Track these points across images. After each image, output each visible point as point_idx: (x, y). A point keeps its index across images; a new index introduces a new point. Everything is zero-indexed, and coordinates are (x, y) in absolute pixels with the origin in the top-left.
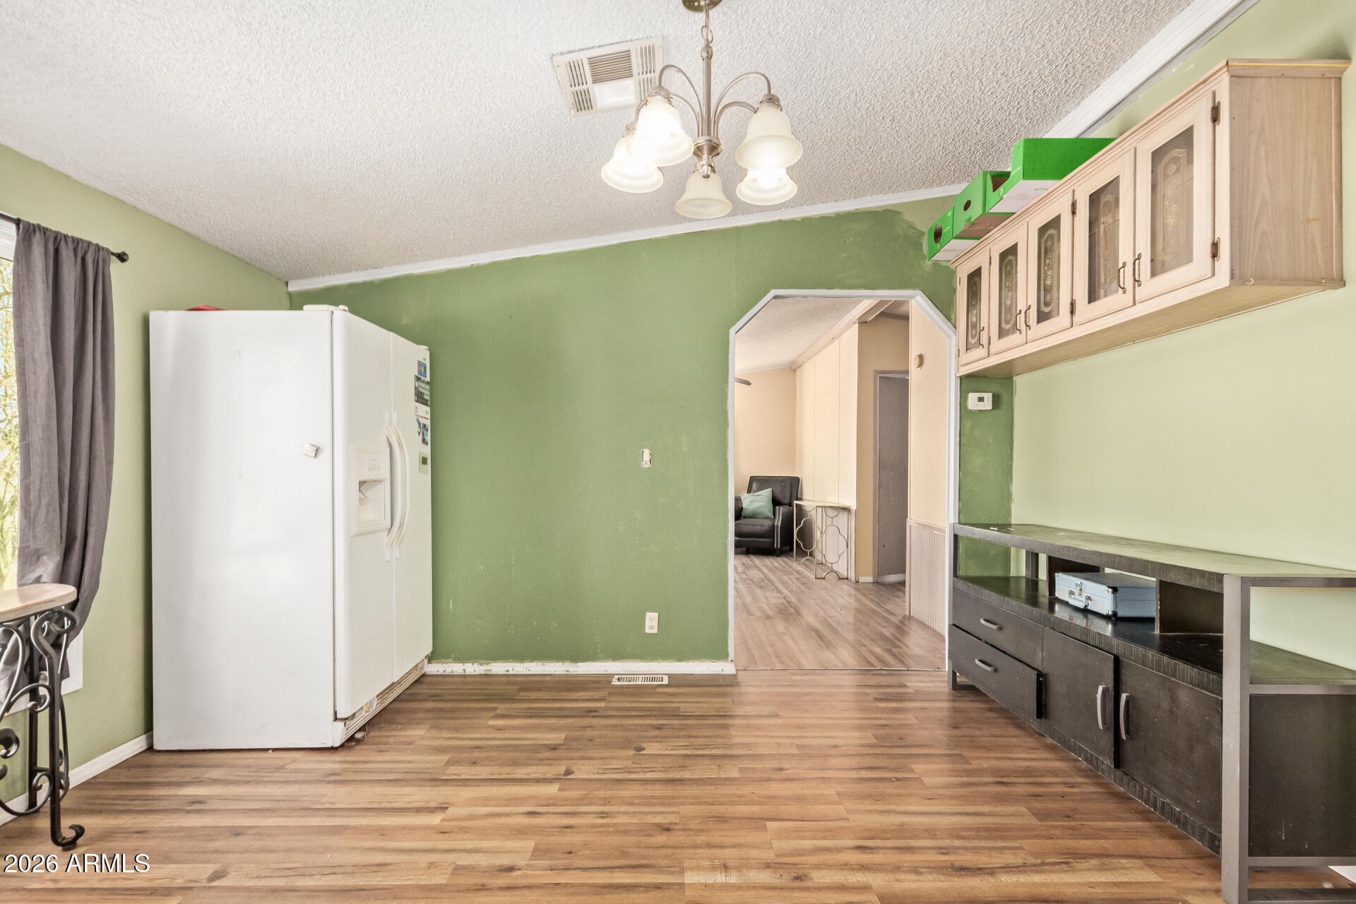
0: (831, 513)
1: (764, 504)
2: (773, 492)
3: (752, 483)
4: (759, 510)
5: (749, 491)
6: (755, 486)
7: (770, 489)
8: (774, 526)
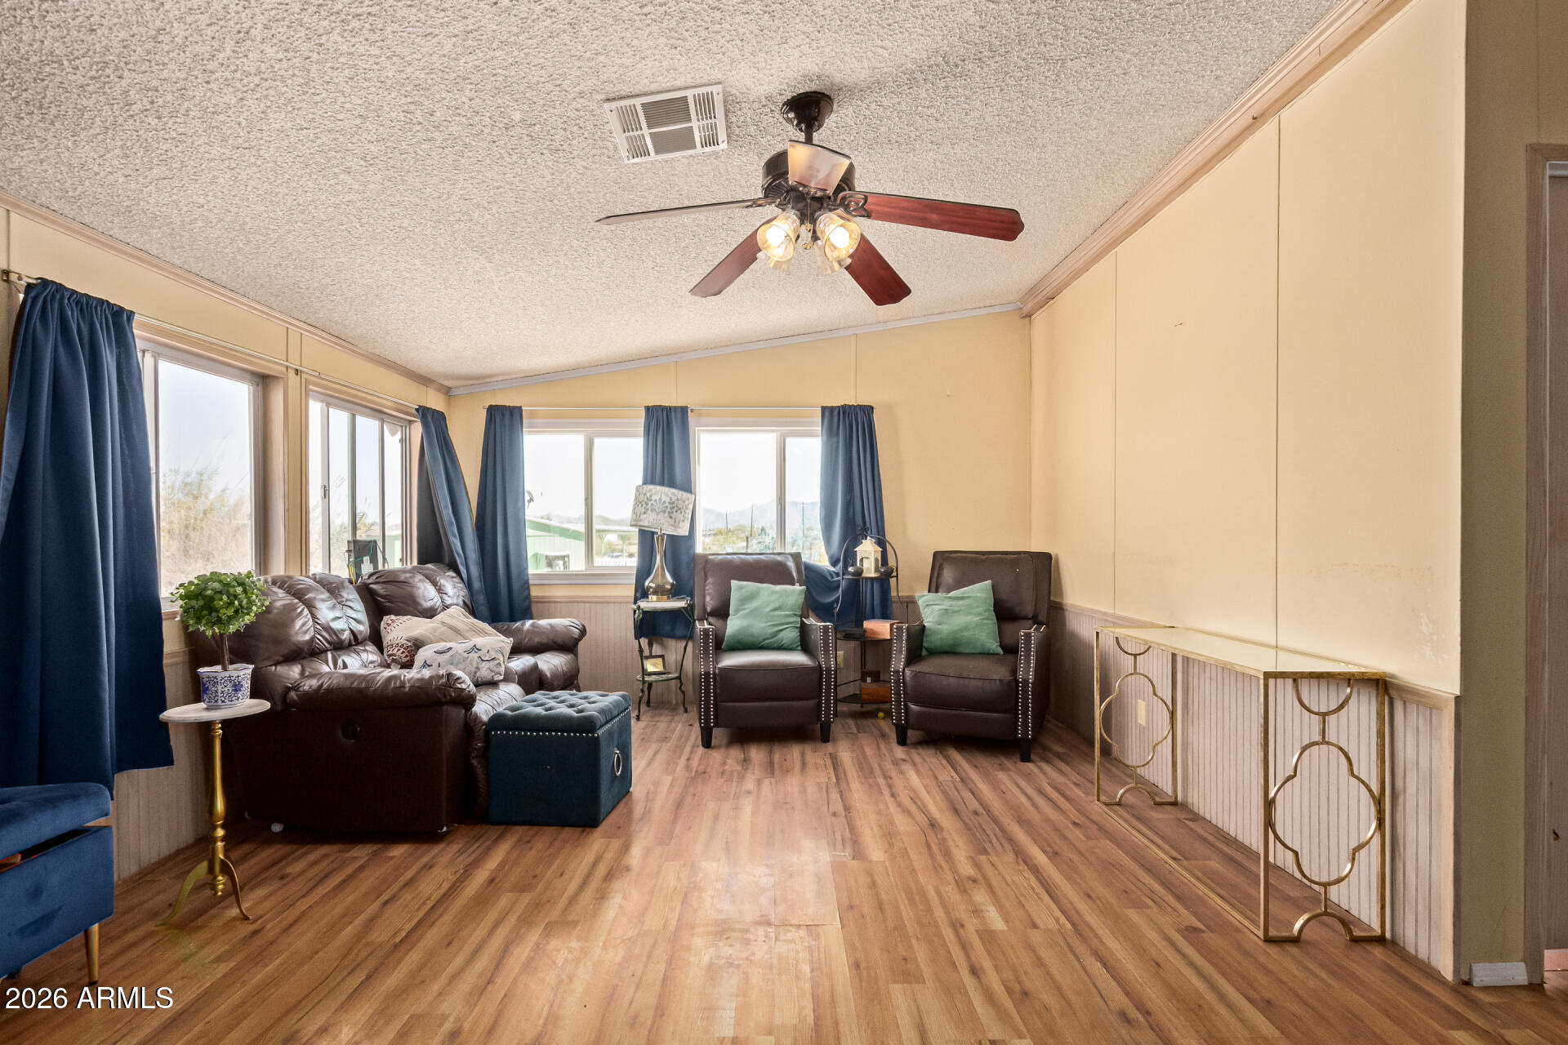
0: (1321, 698)
1: (977, 619)
2: (994, 587)
3: (941, 569)
4: (966, 634)
5: (935, 586)
6: (948, 575)
7: (988, 583)
8: (1017, 682)
